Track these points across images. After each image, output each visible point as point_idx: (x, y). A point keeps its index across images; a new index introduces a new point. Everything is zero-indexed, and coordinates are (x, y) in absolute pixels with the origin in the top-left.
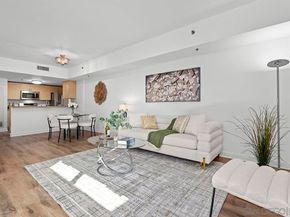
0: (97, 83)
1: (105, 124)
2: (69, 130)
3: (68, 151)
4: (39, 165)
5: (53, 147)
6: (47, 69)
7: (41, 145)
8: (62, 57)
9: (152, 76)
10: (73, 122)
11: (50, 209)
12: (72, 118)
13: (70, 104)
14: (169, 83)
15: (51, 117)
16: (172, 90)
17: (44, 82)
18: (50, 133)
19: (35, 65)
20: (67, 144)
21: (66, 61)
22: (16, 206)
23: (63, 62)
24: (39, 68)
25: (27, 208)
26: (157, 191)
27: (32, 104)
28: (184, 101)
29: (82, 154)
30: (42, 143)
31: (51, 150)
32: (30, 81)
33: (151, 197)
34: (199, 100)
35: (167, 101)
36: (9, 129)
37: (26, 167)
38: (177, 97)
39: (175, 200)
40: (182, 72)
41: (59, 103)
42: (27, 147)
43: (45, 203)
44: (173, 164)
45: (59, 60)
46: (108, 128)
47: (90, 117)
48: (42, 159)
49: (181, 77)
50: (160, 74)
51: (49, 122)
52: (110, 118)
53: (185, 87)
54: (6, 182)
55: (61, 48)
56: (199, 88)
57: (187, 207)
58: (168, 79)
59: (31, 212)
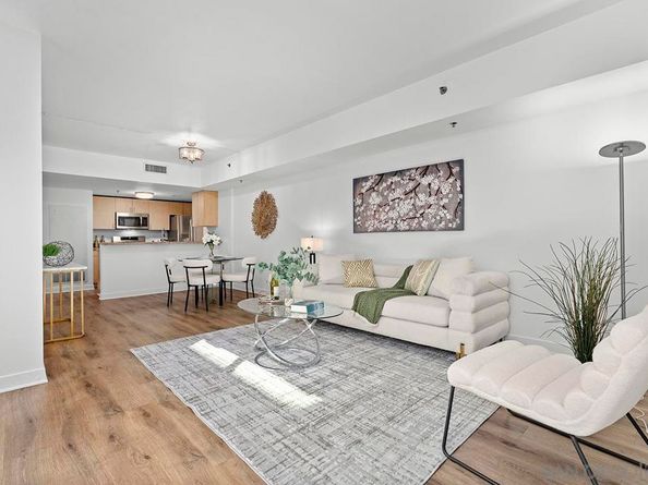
0: (257, 195)
1: (270, 275)
2: (206, 288)
3: (203, 325)
4: (153, 348)
5: (177, 319)
6: (162, 170)
7: (156, 316)
8: (191, 146)
9: (366, 179)
10: (212, 273)
11: (175, 413)
12: (210, 265)
13: (206, 238)
14: (399, 193)
15: (171, 262)
16: (405, 207)
17: (158, 194)
18: (170, 294)
19: (142, 162)
20: (203, 315)
21: (198, 154)
22: (123, 406)
23: (192, 157)
24: (148, 168)
25: (140, 409)
26: (360, 397)
27: (135, 239)
28: (431, 229)
29: (229, 332)
30: (156, 312)
31: (172, 325)
32: (131, 193)
33: (348, 406)
34: (461, 227)
35: (396, 230)
36: (96, 285)
37: (132, 351)
38: (416, 222)
39: (391, 413)
40: (425, 170)
41: (185, 236)
42: (130, 318)
43: (167, 404)
44: (400, 355)
45: (185, 153)
46: (274, 283)
47: (244, 263)
48: (159, 338)
49: (425, 181)
50: (382, 175)
51: (169, 272)
52: (276, 263)
53: (432, 200)
54: (103, 371)
55: (189, 130)
56: (461, 203)
57: (409, 424)
58: (398, 184)
59: (146, 415)
